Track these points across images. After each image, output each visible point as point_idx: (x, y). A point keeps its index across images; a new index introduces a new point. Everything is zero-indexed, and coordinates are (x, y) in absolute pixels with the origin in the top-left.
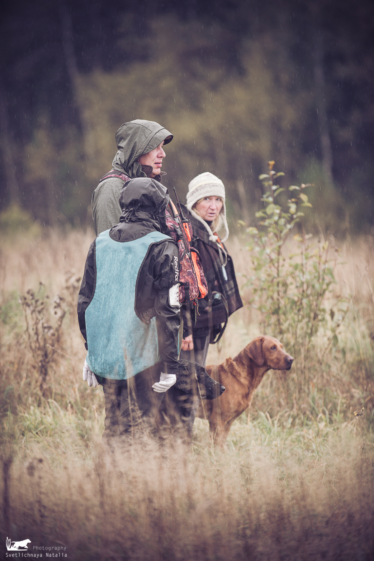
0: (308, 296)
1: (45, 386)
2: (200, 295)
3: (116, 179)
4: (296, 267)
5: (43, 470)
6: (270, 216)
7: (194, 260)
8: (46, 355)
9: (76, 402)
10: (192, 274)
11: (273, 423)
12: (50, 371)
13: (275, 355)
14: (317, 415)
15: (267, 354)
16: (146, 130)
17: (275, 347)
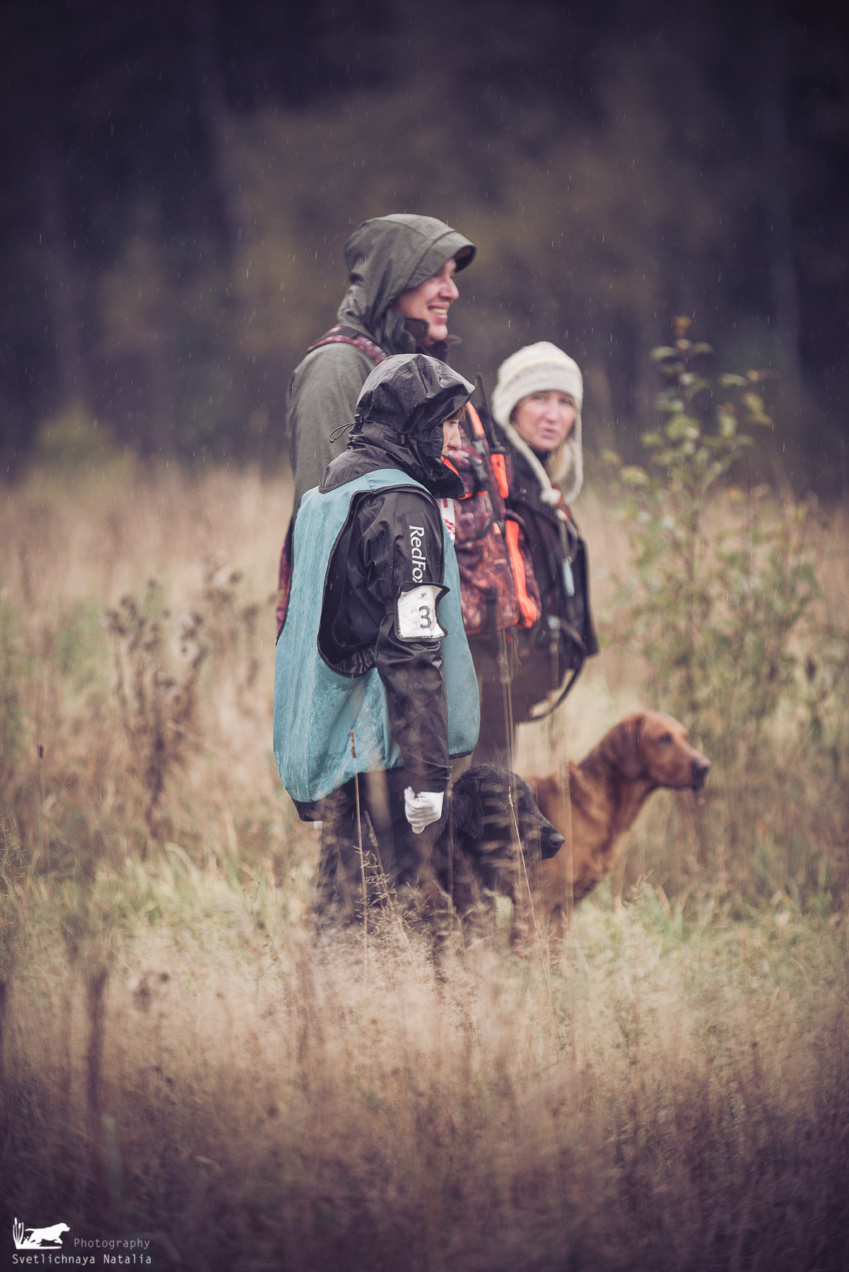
0: (756, 627)
1: (157, 815)
2: (522, 618)
3: (344, 346)
4: (731, 560)
5: (169, 1000)
6: (677, 443)
7: (512, 539)
8: (159, 745)
9: (227, 852)
10: (505, 572)
11: (672, 908)
12: (169, 783)
13: (666, 757)
14: (771, 895)
15: (651, 752)
16: (414, 235)
17: (667, 738)
